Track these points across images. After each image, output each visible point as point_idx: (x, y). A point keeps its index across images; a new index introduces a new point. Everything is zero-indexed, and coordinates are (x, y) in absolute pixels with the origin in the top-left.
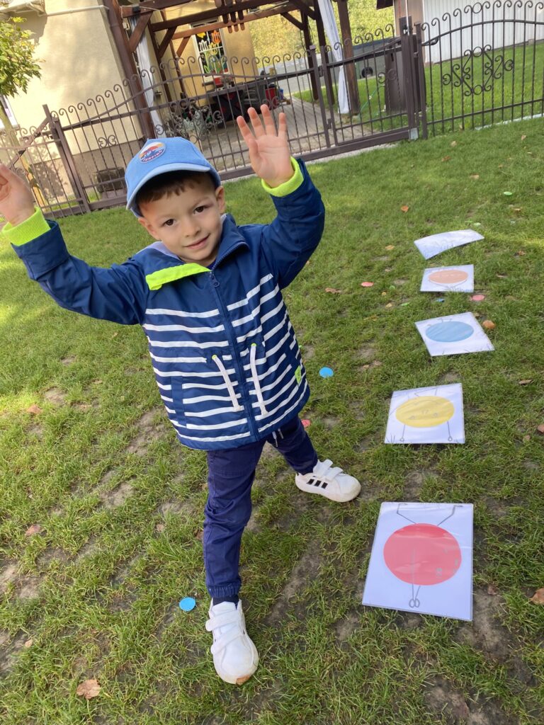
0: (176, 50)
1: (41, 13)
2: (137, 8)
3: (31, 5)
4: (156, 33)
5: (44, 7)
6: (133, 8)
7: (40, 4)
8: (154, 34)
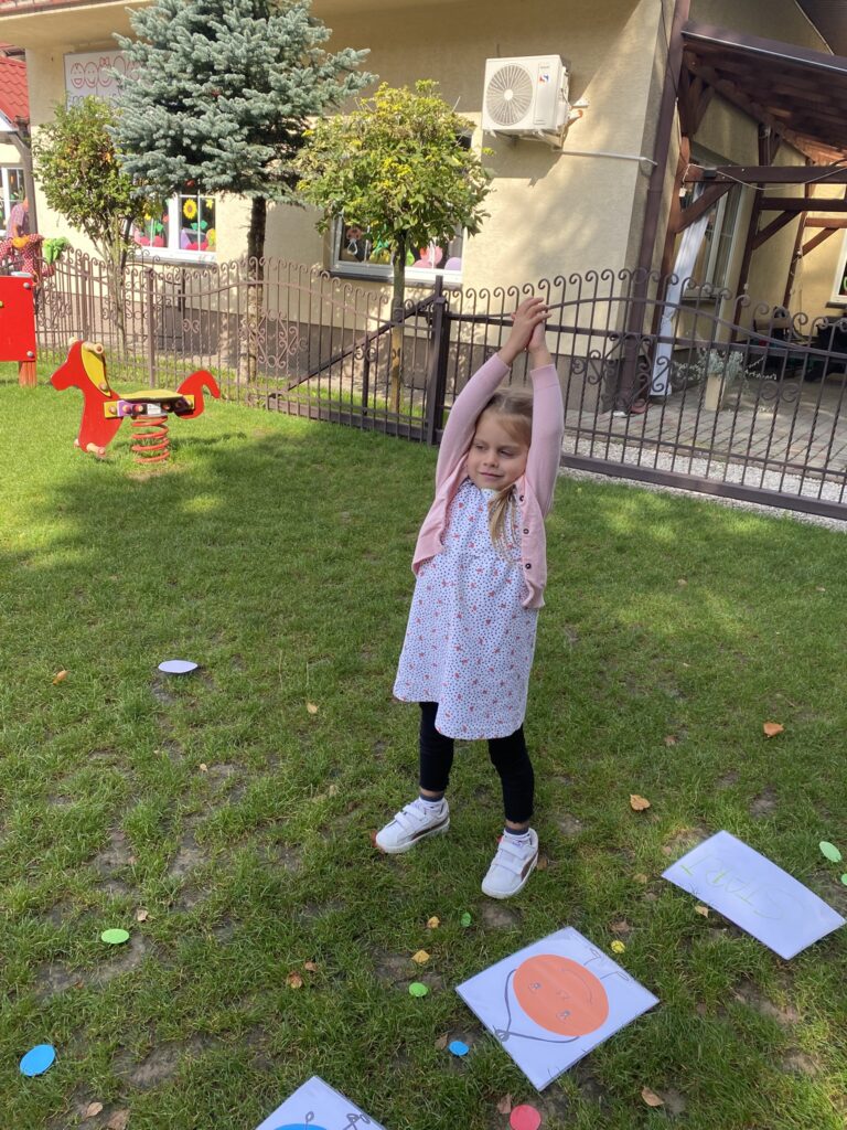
0: (804, 242)
1: (557, 147)
2: (713, 172)
3: (541, 134)
4: (763, 212)
5: (564, 139)
6: (706, 172)
7: (558, 135)
8: (759, 213)
